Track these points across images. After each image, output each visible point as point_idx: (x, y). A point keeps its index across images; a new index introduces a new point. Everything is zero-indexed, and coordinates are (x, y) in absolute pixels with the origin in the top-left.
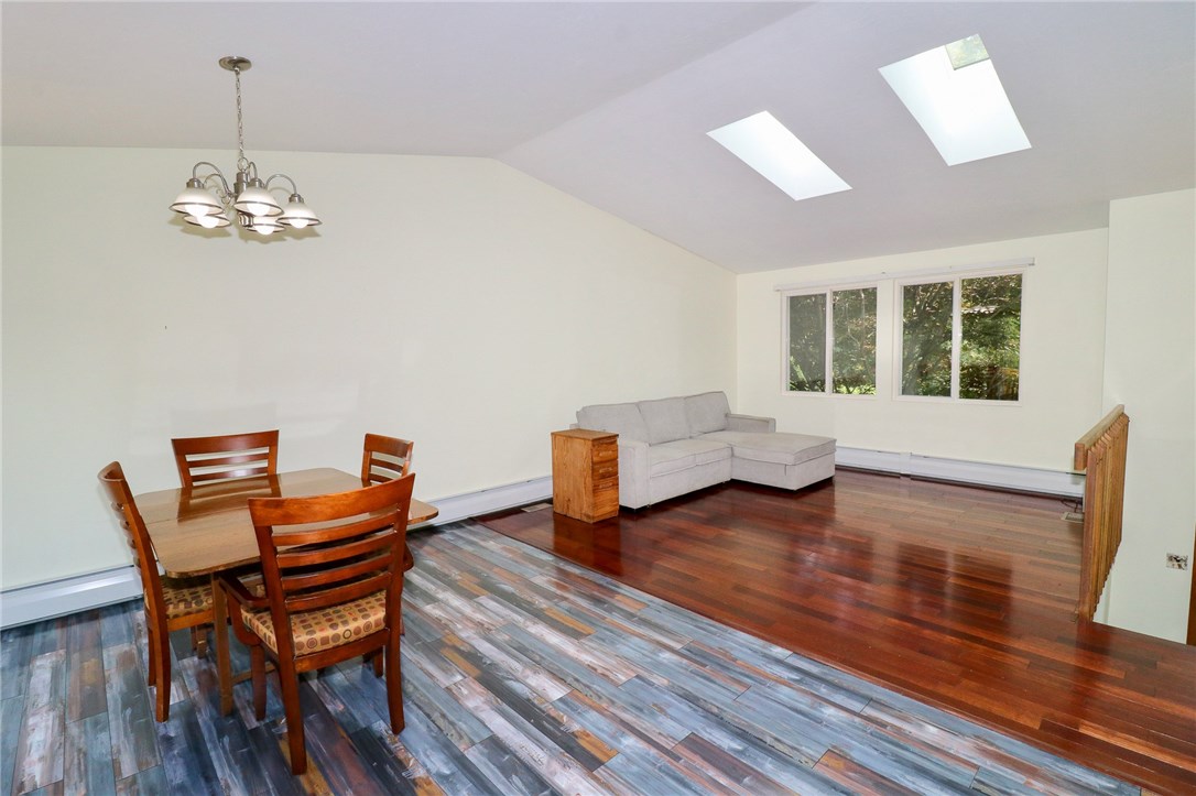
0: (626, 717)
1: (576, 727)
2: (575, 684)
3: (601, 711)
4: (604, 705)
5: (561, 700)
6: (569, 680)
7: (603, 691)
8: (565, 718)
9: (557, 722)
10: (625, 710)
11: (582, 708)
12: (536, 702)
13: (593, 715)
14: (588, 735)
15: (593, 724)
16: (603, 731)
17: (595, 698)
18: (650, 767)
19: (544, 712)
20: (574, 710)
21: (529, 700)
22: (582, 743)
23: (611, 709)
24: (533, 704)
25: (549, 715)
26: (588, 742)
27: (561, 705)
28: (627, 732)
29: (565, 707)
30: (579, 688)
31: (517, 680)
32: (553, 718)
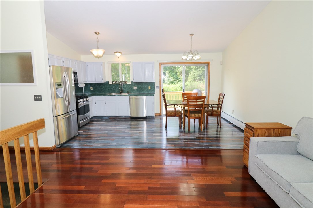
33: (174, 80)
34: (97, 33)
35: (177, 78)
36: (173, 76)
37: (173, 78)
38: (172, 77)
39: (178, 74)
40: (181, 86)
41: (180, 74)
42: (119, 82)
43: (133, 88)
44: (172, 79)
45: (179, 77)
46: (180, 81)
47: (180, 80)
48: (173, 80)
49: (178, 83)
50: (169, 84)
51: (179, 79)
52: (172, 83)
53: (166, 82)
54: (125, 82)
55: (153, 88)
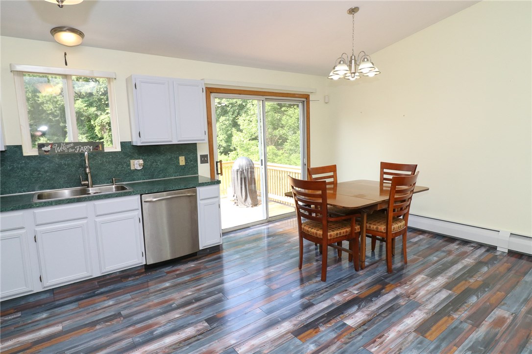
55: (191, 161)
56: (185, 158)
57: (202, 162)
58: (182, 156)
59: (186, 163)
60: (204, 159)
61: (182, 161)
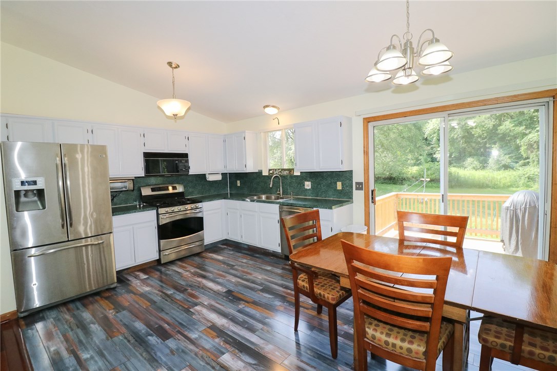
0: (192, 347)
1: (217, 340)
2: (214, 364)
3: (204, 349)
4: (201, 352)
5: (223, 354)
6: (218, 368)
7: (199, 361)
8: (222, 344)
9: (226, 342)
10: (191, 351)
11: (213, 350)
12: (237, 351)
13: (207, 346)
14: (212, 337)
15: (209, 342)
16: (205, 339)
17: (205, 355)
18: (190, 328)
19: (232, 346)
20: (217, 348)
21: (241, 352)
22: (215, 334)
23: (197, 350)
24: (238, 350)
25: (230, 345)
26: (212, 334)
27: (223, 350)
28: (194, 340)
29: (221, 349)
30: (213, 362)
31: (250, 364)
32: (227, 343)
33: (514, 162)
34: (174, 66)
35: (520, 157)
36: (509, 154)
37: (509, 158)
38: (507, 156)
39: (522, 149)
40: (527, 175)
41: (527, 149)
42: (280, 172)
43: (304, 185)
44: (506, 160)
45: (525, 156)
46: (529, 162)
47: (528, 160)
48: (509, 161)
49: (520, 168)
50: (499, 169)
51: (528, 158)
52: (506, 167)
53: (492, 165)
54: (290, 170)
55: (347, 187)
56: (342, 184)
57: (357, 189)
58: (340, 181)
59: (342, 188)
60: (360, 186)
61: (339, 186)
